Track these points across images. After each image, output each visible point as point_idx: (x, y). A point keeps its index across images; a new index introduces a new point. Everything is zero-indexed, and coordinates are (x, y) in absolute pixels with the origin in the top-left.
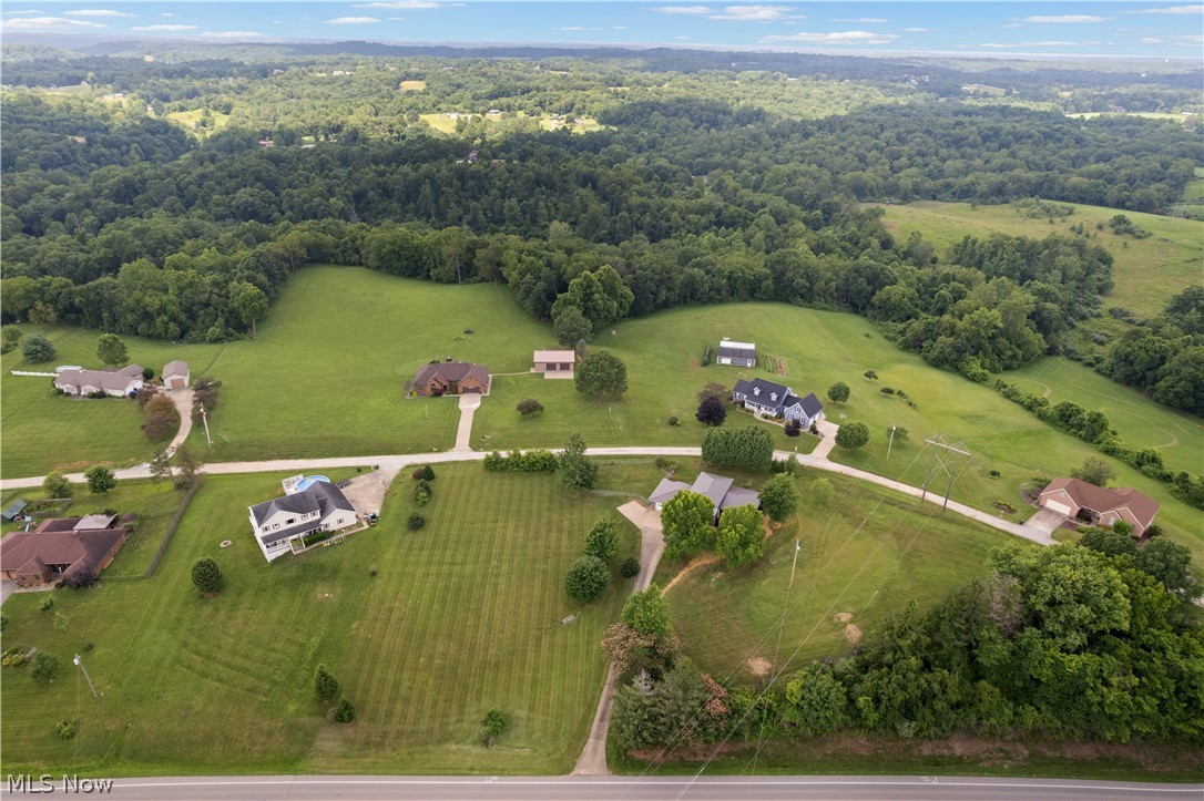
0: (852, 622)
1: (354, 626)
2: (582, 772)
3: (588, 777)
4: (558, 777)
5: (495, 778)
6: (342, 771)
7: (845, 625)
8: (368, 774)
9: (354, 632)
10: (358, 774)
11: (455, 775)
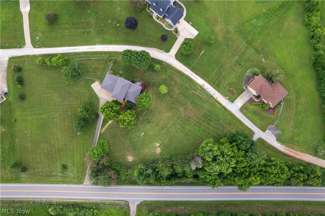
0: (159, 147)
1: (16, 141)
2: (85, 184)
3: (87, 185)
4: (80, 185)
5: (65, 185)
6: (29, 183)
7: (157, 147)
8: (35, 183)
9: (17, 143)
10: (33, 183)
11: (56, 184)
